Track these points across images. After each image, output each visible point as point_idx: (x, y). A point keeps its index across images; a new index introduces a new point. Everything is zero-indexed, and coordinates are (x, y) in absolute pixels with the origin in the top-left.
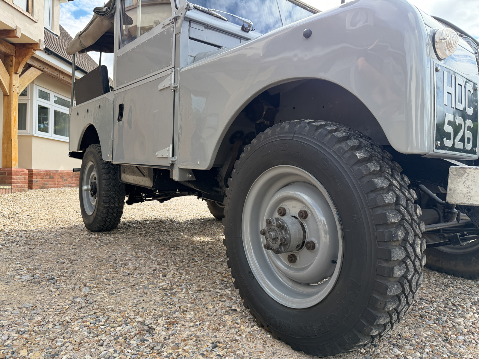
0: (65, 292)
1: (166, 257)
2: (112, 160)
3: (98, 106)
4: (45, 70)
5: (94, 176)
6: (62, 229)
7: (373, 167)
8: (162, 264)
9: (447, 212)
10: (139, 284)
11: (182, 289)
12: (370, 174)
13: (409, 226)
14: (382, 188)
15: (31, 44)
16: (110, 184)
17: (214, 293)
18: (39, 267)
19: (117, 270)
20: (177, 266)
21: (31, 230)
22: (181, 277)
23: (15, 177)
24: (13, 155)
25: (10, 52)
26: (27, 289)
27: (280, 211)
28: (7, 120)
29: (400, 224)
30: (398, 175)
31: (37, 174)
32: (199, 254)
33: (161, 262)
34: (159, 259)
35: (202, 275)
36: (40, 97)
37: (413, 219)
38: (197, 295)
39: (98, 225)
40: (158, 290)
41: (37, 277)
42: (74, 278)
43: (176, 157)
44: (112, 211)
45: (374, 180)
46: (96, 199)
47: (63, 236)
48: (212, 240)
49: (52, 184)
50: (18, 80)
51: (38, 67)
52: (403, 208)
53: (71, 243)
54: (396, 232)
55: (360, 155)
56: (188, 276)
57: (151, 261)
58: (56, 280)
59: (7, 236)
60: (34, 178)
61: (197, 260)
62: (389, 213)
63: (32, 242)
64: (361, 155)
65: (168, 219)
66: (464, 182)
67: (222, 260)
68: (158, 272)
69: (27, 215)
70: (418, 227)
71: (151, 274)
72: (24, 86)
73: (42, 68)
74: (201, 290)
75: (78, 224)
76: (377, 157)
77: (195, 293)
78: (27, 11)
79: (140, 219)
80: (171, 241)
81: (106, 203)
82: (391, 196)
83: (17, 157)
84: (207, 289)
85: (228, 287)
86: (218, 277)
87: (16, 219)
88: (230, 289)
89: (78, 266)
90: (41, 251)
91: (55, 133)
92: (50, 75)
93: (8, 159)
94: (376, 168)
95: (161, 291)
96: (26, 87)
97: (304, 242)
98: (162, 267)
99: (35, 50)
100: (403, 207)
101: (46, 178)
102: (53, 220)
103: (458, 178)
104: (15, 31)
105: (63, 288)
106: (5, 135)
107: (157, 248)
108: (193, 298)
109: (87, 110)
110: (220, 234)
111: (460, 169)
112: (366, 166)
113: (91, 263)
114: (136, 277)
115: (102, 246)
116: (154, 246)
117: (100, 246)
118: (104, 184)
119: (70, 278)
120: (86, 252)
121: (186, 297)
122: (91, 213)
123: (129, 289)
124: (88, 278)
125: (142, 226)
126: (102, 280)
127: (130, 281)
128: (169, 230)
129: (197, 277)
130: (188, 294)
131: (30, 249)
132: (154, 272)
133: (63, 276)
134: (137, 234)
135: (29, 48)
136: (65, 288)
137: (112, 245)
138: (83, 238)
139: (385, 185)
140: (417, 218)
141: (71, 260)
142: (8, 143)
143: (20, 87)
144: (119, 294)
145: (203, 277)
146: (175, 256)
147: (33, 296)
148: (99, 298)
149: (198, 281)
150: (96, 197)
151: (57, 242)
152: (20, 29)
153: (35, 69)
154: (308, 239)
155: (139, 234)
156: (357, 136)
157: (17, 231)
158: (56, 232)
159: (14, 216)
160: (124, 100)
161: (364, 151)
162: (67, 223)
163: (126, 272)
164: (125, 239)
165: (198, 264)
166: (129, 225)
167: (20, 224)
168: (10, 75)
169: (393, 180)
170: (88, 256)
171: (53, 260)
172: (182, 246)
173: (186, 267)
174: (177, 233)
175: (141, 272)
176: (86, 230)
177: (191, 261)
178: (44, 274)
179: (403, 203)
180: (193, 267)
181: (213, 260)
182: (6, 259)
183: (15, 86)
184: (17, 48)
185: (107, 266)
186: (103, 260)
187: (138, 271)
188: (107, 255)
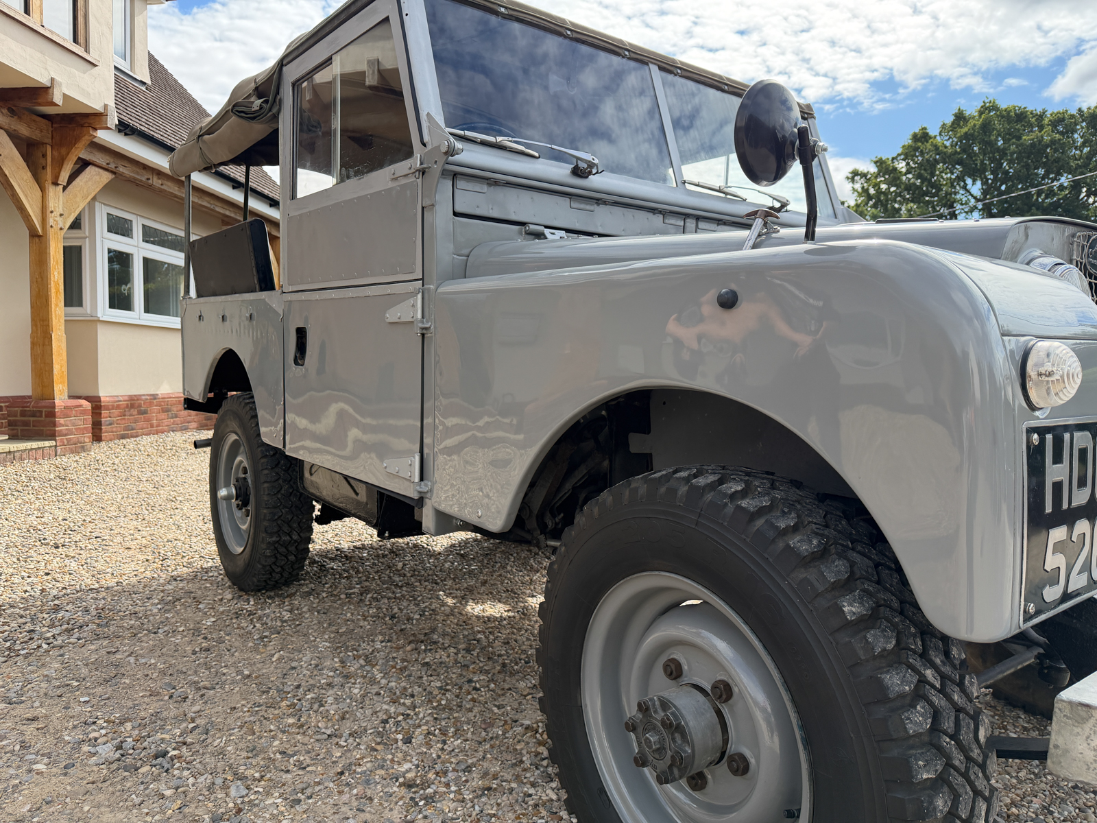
0: (193, 798)
1: (410, 675)
2: (284, 446)
3: (248, 315)
4: (121, 170)
5: (242, 465)
6: (175, 580)
7: (882, 641)
8: (402, 701)
9: (1047, 668)
10: (354, 768)
11: (447, 785)
12: (875, 658)
13: (960, 779)
14: (902, 696)
15: (87, 116)
16: (278, 492)
17: (520, 799)
18: (131, 712)
19: (302, 719)
20: (435, 704)
21: (108, 588)
22: (444, 742)
23: (62, 421)
24: (55, 371)
25: (39, 134)
26: (111, 789)
27: (669, 670)
28: (39, 291)
29: (942, 781)
30: (937, 649)
31: (110, 407)
32: (481, 665)
33: (398, 693)
34: (393, 684)
35: (490, 735)
36: (109, 230)
37: (969, 759)
38: (481, 805)
39: (255, 580)
40: (395, 789)
41: (130, 748)
42: (210, 748)
43: (429, 483)
44: (284, 550)
45: (883, 676)
46: (249, 518)
47: (178, 607)
48: (510, 614)
49: (145, 426)
50: (61, 199)
51: (105, 164)
52: (948, 740)
53: (196, 631)
54: (932, 801)
55: (851, 609)
56: (459, 741)
57: (375, 689)
58: (172, 759)
59: (57, 609)
60: (106, 415)
61: (478, 686)
62: (915, 759)
63: (112, 629)
64: (854, 610)
65: (408, 543)
66: (1088, 738)
67: (533, 682)
68: (394, 729)
69: (94, 535)
70: (980, 775)
71: (379, 733)
72: (74, 212)
73: (112, 166)
74: (489, 789)
75: (209, 565)
76: (890, 607)
77: (477, 797)
78: (75, 40)
79: (345, 545)
80: (417, 620)
81: (271, 535)
82: (922, 715)
83: (66, 373)
84: (504, 784)
85: (549, 775)
86: (528, 743)
87: (71, 550)
88: (554, 785)
89: (216, 710)
90: (132, 659)
91: (147, 310)
92: (130, 180)
93: (45, 379)
94: (887, 643)
95: (403, 790)
96: (80, 214)
97: (723, 754)
98: (401, 709)
99: (96, 129)
100: (948, 735)
101: (131, 415)
102: (154, 552)
103: (1074, 725)
104: (50, 91)
105: (188, 786)
106: (36, 326)
107: (389, 644)
108: (474, 814)
109: (223, 317)
110: (528, 592)
111: (1079, 708)
112: (865, 637)
113: (245, 699)
114: (347, 746)
115: (265, 640)
116: (380, 637)
117: (262, 638)
118: (266, 493)
119: (201, 751)
120: (232, 660)
121: (458, 813)
122: (240, 550)
123: (331, 785)
124: (241, 749)
125: (353, 568)
126: (272, 756)
127: (334, 759)
128: (413, 580)
129: (480, 743)
130: (463, 800)
131: (108, 653)
132: (384, 728)
133: (185, 743)
134: (343, 596)
135: (82, 126)
136: (193, 785)
137: (288, 635)
138: (222, 613)
139: (907, 688)
140: (979, 751)
141: (199, 689)
142: (43, 345)
143: (66, 215)
144: (310, 801)
145: (492, 742)
146: (429, 673)
147: (125, 813)
148: (268, 816)
149: (484, 758)
150: (248, 511)
151: (166, 628)
152: (60, 85)
153: (97, 169)
154: (732, 748)
155: (347, 598)
156: (843, 545)
157: (77, 592)
158: (162, 591)
159: (67, 540)
160: (306, 319)
161: (859, 595)
162: (185, 559)
163: (323, 730)
164: (316, 613)
165: (481, 698)
166: (324, 566)
167: (82, 565)
168: (42, 189)
169: (925, 670)
170: (239, 672)
171: (161, 688)
172: (444, 635)
173: (455, 708)
174: (430, 590)
175: (356, 727)
176: (229, 583)
177: (466, 687)
178: (144, 737)
179: (948, 724)
180: (470, 710)
181: (514, 682)
182: (58, 687)
183: (55, 213)
184: (55, 125)
185: (280, 708)
186: (270, 688)
187: (348, 725)
188: (279, 671)
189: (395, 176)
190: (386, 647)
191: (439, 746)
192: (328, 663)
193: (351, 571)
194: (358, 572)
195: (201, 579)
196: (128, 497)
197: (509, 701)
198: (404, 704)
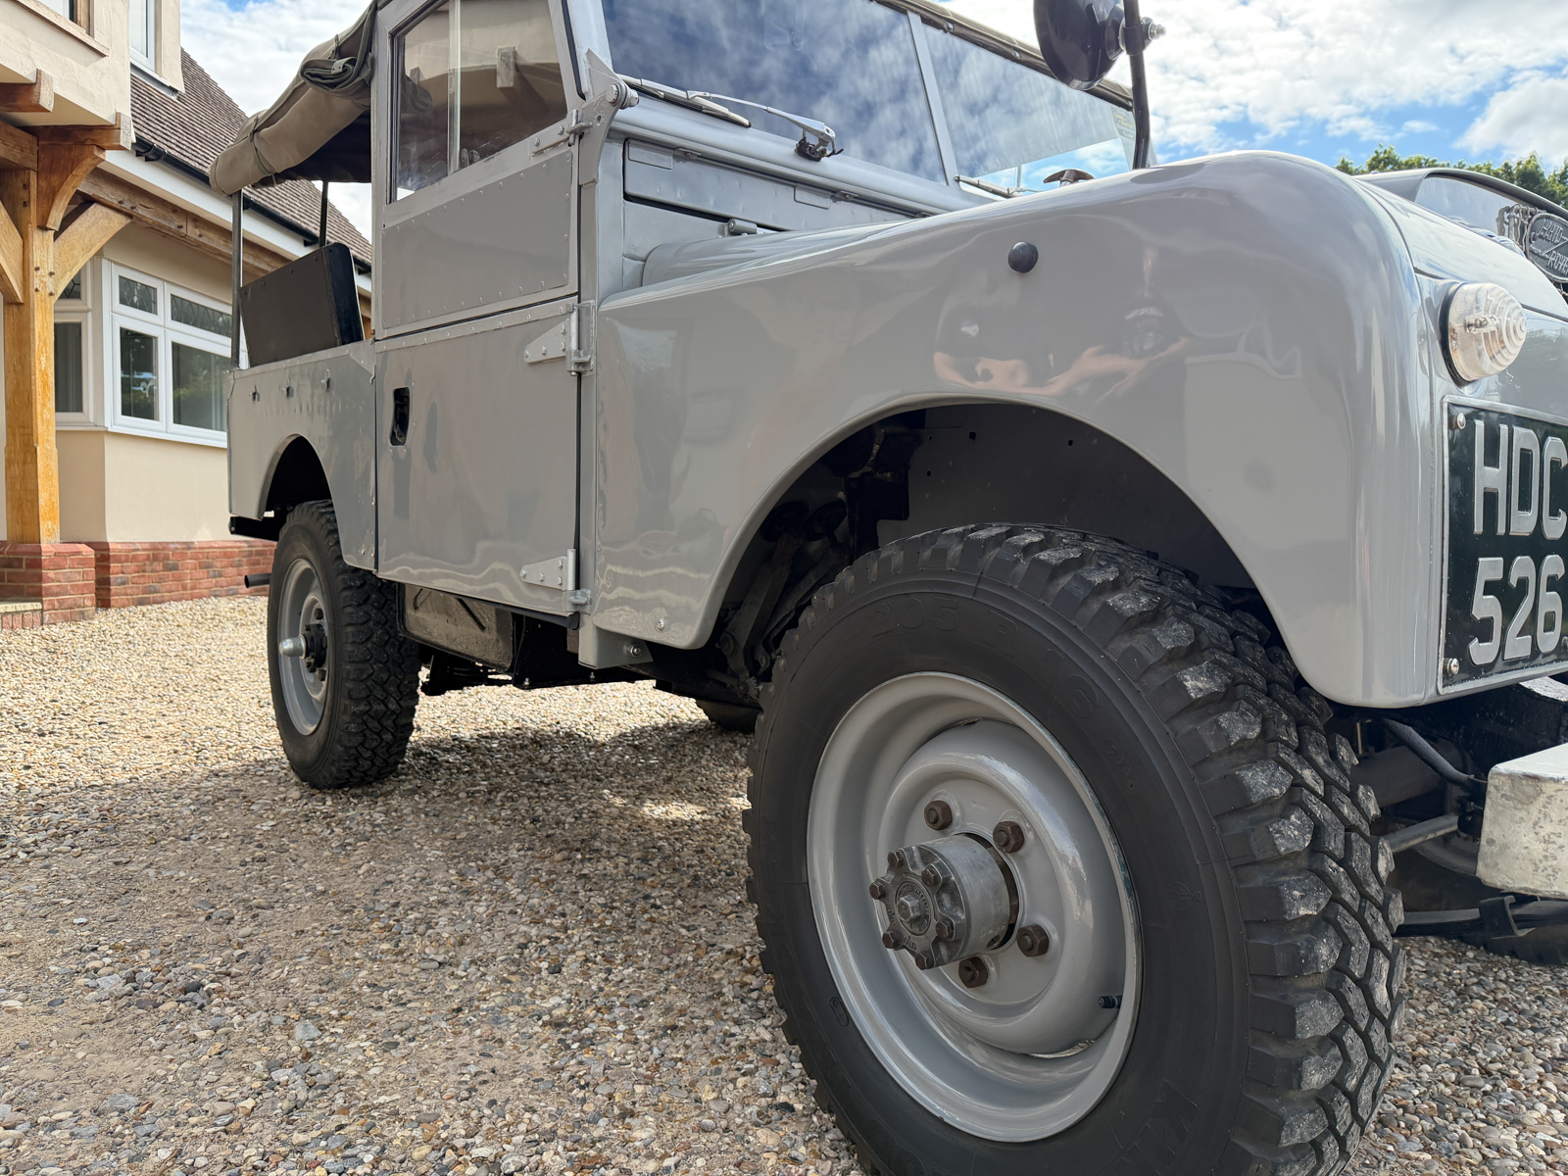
0: (240, 1041)
1: (560, 891)
2: (376, 567)
3: (324, 381)
4: (140, 212)
5: (316, 606)
6: (217, 775)
7: (1241, 727)
8: (548, 921)
10: (476, 1003)
11: (613, 1023)
12: (1230, 750)
13: (1352, 921)
14: (1268, 801)
15: (89, 129)
17: (718, 1040)
18: (149, 936)
19: (401, 945)
20: (596, 925)
21: (116, 785)
22: (609, 971)
23: (51, 574)
24: (42, 502)
25: (19, 156)
26: (117, 1030)
27: (934, 815)
28: (18, 384)
29: (1325, 921)
30: (1318, 744)
31: (123, 558)
32: (663, 877)
33: (542, 911)
34: (535, 901)
35: (676, 962)
36: (123, 302)
37: (1364, 896)
38: (662, 1047)
39: (334, 769)
40: (537, 1029)
41: (147, 981)
42: (265, 981)
43: (589, 592)
44: (377, 725)
45: (1243, 773)
46: (324, 683)
47: (221, 809)
48: (705, 817)
49: (174, 588)
50: (51, 249)
51: (116, 202)
52: (1334, 865)
53: (247, 838)
54: (1313, 947)
55: (1196, 683)
56: (631, 969)
57: (510, 906)
58: (209, 993)
59: (40, 810)
60: (116, 570)
61: (658, 903)
62: (1289, 888)
63: (122, 835)
64: (1200, 685)
65: (558, 732)
66: (1535, 824)
67: (738, 898)
68: (535, 955)
69: (97, 720)
70: (1380, 920)
71: (514, 961)
72: (71, 270)
73: (127, 206)
74: (674, 1028)
75: (267, 757)
76: (1253, 686)
77: (656, 1038)
78: (73, 17)
79: (466, 733)
80: (571, 824)
81: (357, 701)
82: (1298, 828)
83: (57, 505)
84: (695, 1021)
85: (761, 1011)
86: (730, 971)
87: (63, 738)
88: (767, 1022)
89: (275, 933)
90: (151, 872)
91: (179, 418)
92: (154, 229)
93: (27, 514)
94: (1248, 730)
95: (548, 1031)
96: (79, 275)
97: (1011, 927)
98: (547, 931)
99: (103, 149)
100: (1334, 858)
101: (153, 571)
102: (185, 742)
103: (1516, 808)
104: (36, 90)
105: (232, 1025)
106: (14, 435)
107: (529, 853)
108: (652, 1058)
109: (288, 390)
110: (731, 791)
111: (1524, 782)
112: (1217, 722)
113: (317, 920)
114: (466, 976)
115: (349, 848)
116: (517, 845)
117: (343, 846)
118: (350, 640)
119: (252, 984)
120: (298, 874)
121: (628, 1058)
122: (312, 729)
123: (443, 1025)
124: (311, 982)
125: (477, 761)
126: (357, 989)
127: (447, 993)
128: (564, 775)
129: (661, 972)
130: (636, 1042)
131: (116, 863)
132: (521, 954)
133: (228, 974)
134: (462, 795)
135: (83, 144)
136: (240, 1025)
137: (382, 842)
138: (286, 815)
139: (1277, 791)
140: (1379, 888)
141: (250, 908)
142: (25, 462)
143: (58, 273)
144: (412, 1044)
145: (678, 971)
146: (588, 886)
147: (139, 1060)
148: (349, 1063)
149: (666, 989)
150: (323, 673)
151: (202, 834)
152: (50, 80)
153: (105, 210)
154: (1024, 920)
155: (468, 797)
156: (1183, 606)
157: (72, 789)
158: (197, 789)
159: (57, 726)
160: (409, 377)
161: (1208, 667)
162: (232, 750)
163: (432, 956)
164: (423, 816)
165: (664, 918)
166: (435, 758)
167: (79, 758)
168: (24, 236)
169: (1301, 769)
170: (307, 888)
171: (194, 906)
172: (610, 841)
173: (625, 929)
174: (589, 788)
175: (480, 954)
176: (295, 779)
177: (641, 904)
178: (168, 966)
179: (1335, 844)
180: (648, 932)
181: (711, 898)
182: (41, 906)
183: (41, 270)
184: (42, 143)
185: (368, 931)
186: (355, 907)
187: (469, 951)
188: (367, 886)
189: (540, 148)
190: (525, 856)
191: (603, 975)
192: (440, 876)
193: (475, 765)
194: (484, 765)
195: (255, 775)
196: (148, 676)
197: (704, 923)
198: (551, 925)
